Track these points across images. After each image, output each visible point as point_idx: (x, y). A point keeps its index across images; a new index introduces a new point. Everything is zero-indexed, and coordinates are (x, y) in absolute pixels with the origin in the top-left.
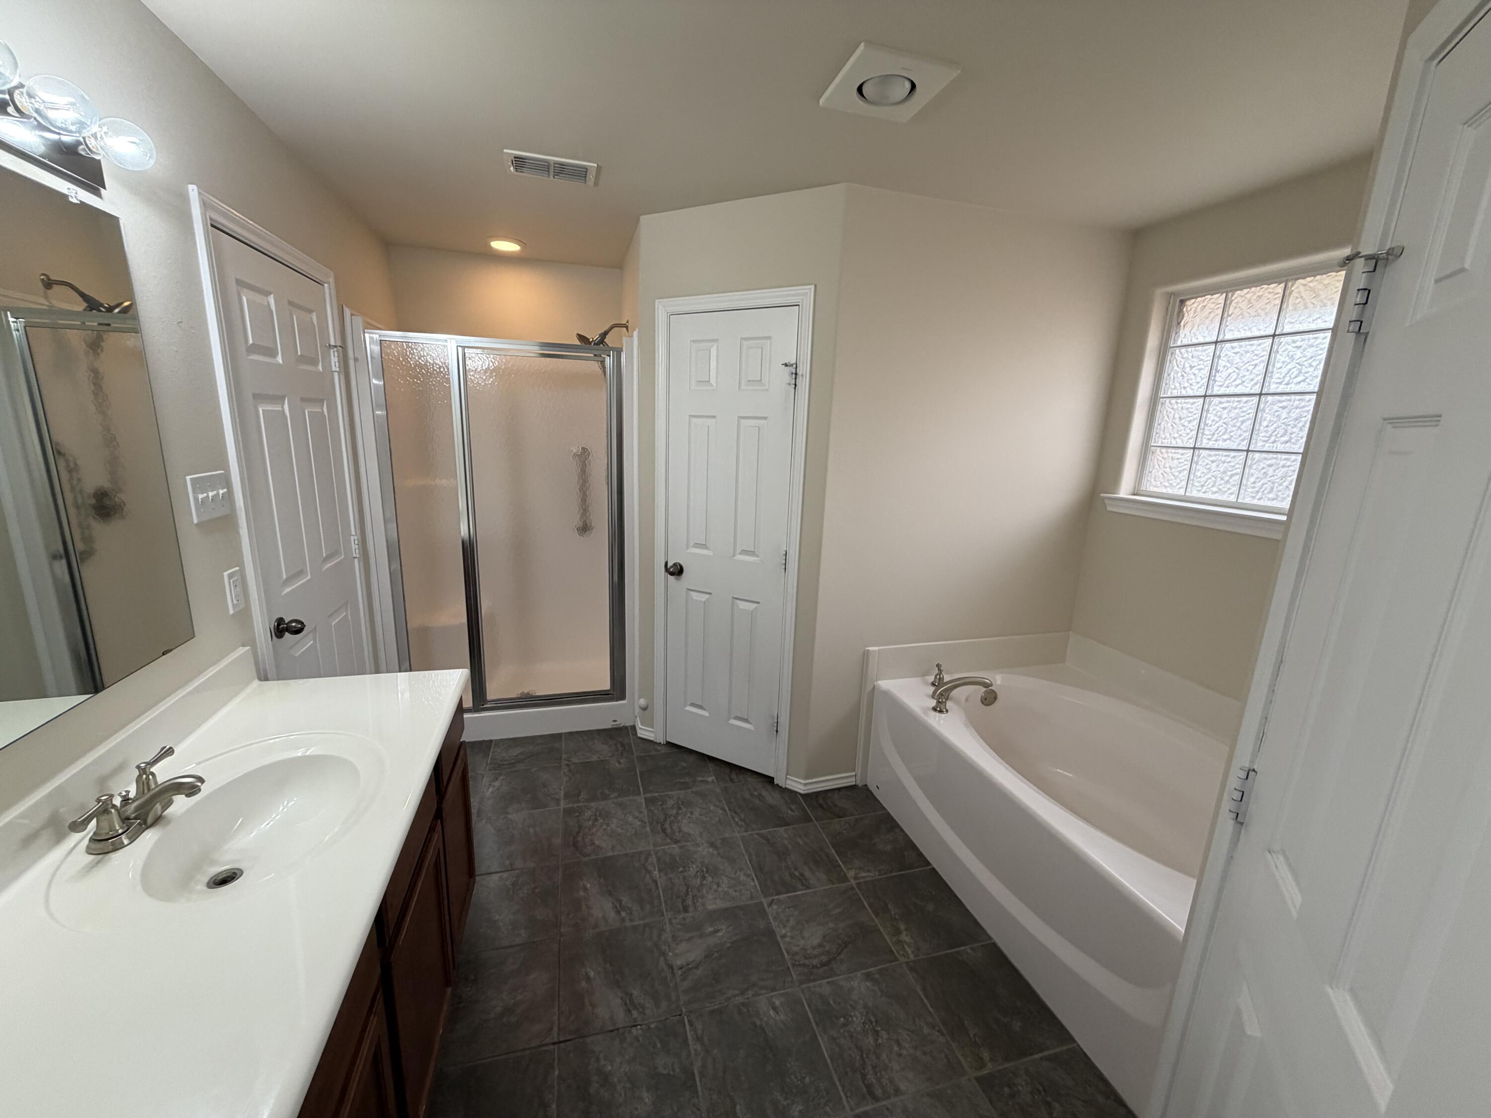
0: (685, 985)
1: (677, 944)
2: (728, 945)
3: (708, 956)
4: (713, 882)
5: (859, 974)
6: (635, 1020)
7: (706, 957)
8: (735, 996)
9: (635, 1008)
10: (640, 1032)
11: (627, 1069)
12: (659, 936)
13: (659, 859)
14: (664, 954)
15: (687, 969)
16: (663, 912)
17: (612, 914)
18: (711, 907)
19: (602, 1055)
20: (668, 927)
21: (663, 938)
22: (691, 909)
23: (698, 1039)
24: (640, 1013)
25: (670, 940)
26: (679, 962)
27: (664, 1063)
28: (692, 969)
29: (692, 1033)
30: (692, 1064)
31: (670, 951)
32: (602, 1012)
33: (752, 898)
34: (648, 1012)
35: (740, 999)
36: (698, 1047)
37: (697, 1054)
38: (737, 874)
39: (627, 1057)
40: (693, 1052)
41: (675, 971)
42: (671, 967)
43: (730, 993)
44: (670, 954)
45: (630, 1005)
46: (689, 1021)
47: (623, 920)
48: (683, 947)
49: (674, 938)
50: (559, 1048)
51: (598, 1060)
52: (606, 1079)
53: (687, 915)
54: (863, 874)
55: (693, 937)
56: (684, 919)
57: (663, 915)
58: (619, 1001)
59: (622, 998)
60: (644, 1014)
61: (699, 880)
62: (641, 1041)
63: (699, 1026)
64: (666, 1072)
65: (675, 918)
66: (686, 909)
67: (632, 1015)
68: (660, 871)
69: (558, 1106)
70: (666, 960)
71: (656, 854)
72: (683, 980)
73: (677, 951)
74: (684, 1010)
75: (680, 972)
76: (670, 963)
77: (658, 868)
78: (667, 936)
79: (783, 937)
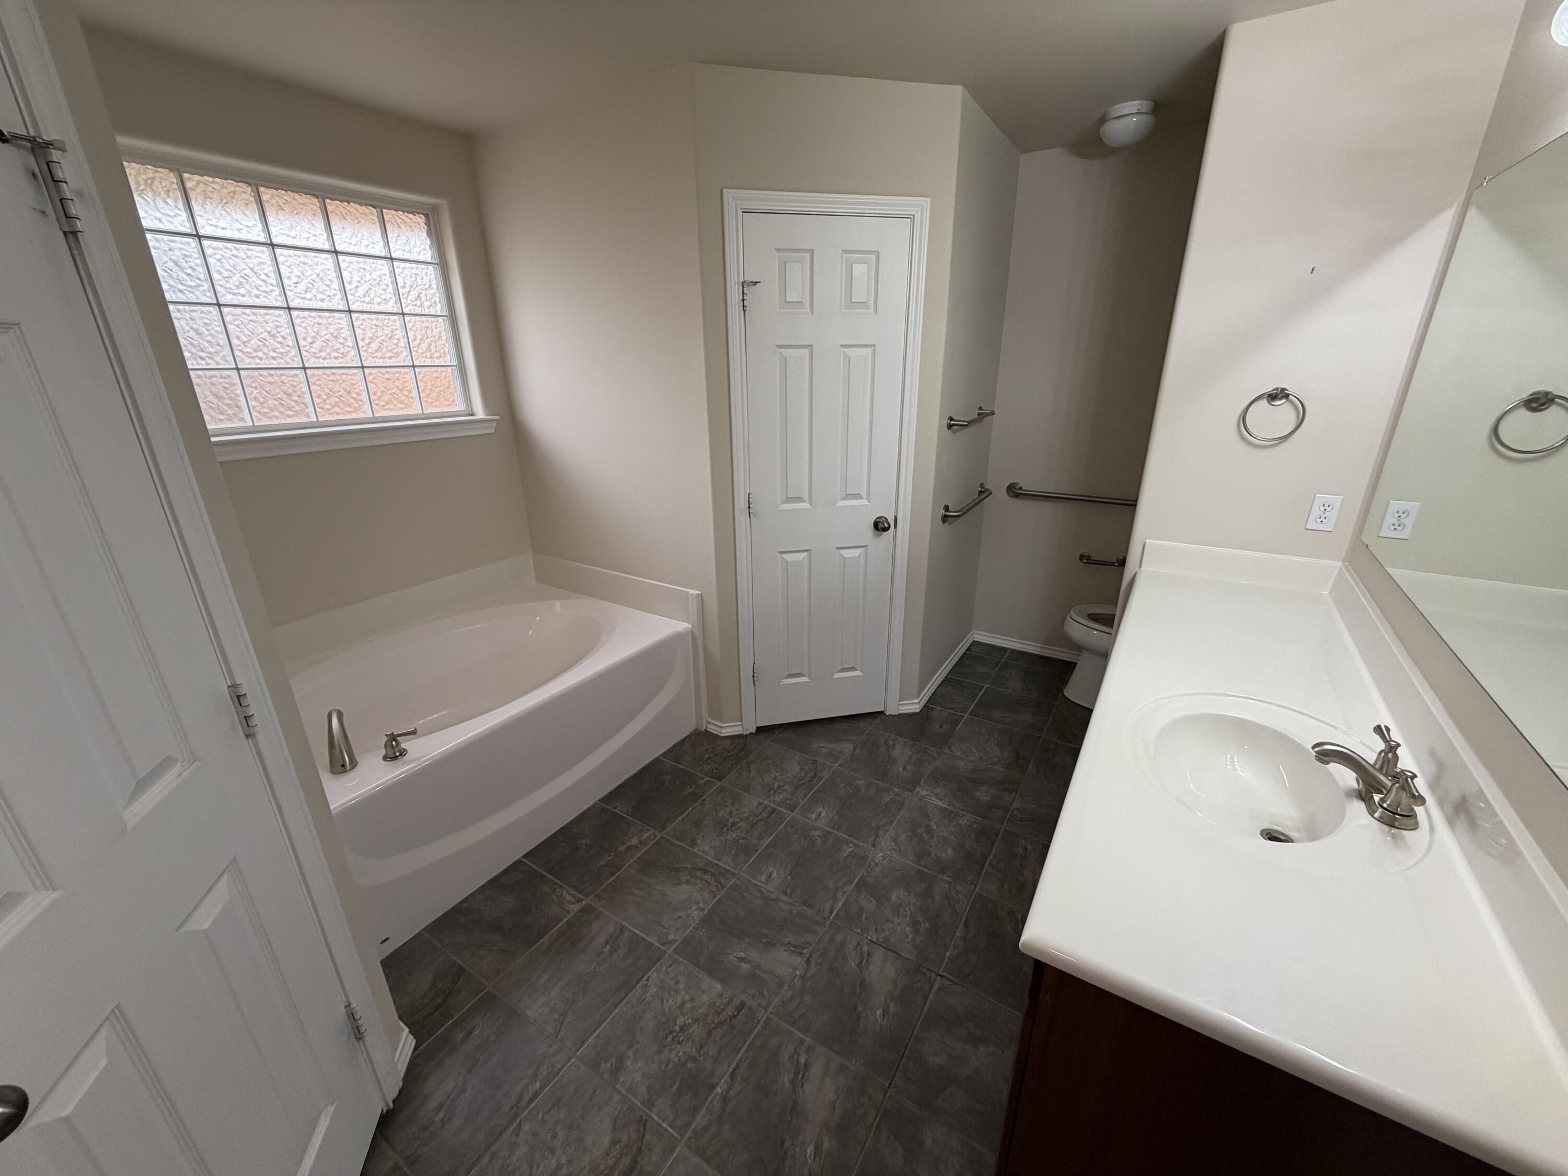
0: (810, 938)
1: (784, 977)
2: (746, 939)
3: (770, 945)
4: (682, 1014)
5: (695, 850)
6: (868, 944)
7: (773, 945)
8: (785, 903)
9: (862, 952)
10: (871, 934)
11: (896, 918)
12: (791, 999)
13: (694, 1112)
14: (803, 978)
15: (797, 949)
16: (765, 1021)
17: (816, 1070)
18: (719, 987)
19: (909, 940)
20: (776, 1001)
21: (789, 994)
22: (736, 1002)
23: (835, 899)
24: (862, 947)
25: (786, 987)
26: (797, 960)
27: (870, 905)
28: (794, 946)
29: (835, 906)
30: (852, 890)
31: (796, 975)
32: (891, 972)
33: (675, 962)
34: (855, 942)
35: (785, 899)
36: (839, 895)
37: (844, 893)
38: (651, 999)
39: (891, 925)
40: (845, 896)
41: (808, 955)
42: (808, 961)
43: (785, 907)
44: (798, 973)
45: (864, 959)
46: (831, 913)
47: (810, 1049)
48: (783, 971)
49: (780, 986)
50: (939, 970)
51: (913, 939)
52: (915, 924)
53: (746, 1000)
54: (568, 898)
55: (764, 972)
56: (753, 997)
57: (768, 1018)
58: (871, 968)
59: (867, 968)
60: (858, 943)
61: (691, 1030)
62: (874, 927)
63: (827, 906)
64: (872, 899)
65: (760, 1005)
66: (743, 1004)
67: (868, 950)
68: (713, 1087)
69: (955, 932)
70: (807, 970)
71: (687, 1126)
72: (809, 944)
73: (791, 970)
74: (828, 923)
75: (805, 951)
76: (805, 966)
77: (709, 1095)
78: (786, 993)
79: (702, 910)
